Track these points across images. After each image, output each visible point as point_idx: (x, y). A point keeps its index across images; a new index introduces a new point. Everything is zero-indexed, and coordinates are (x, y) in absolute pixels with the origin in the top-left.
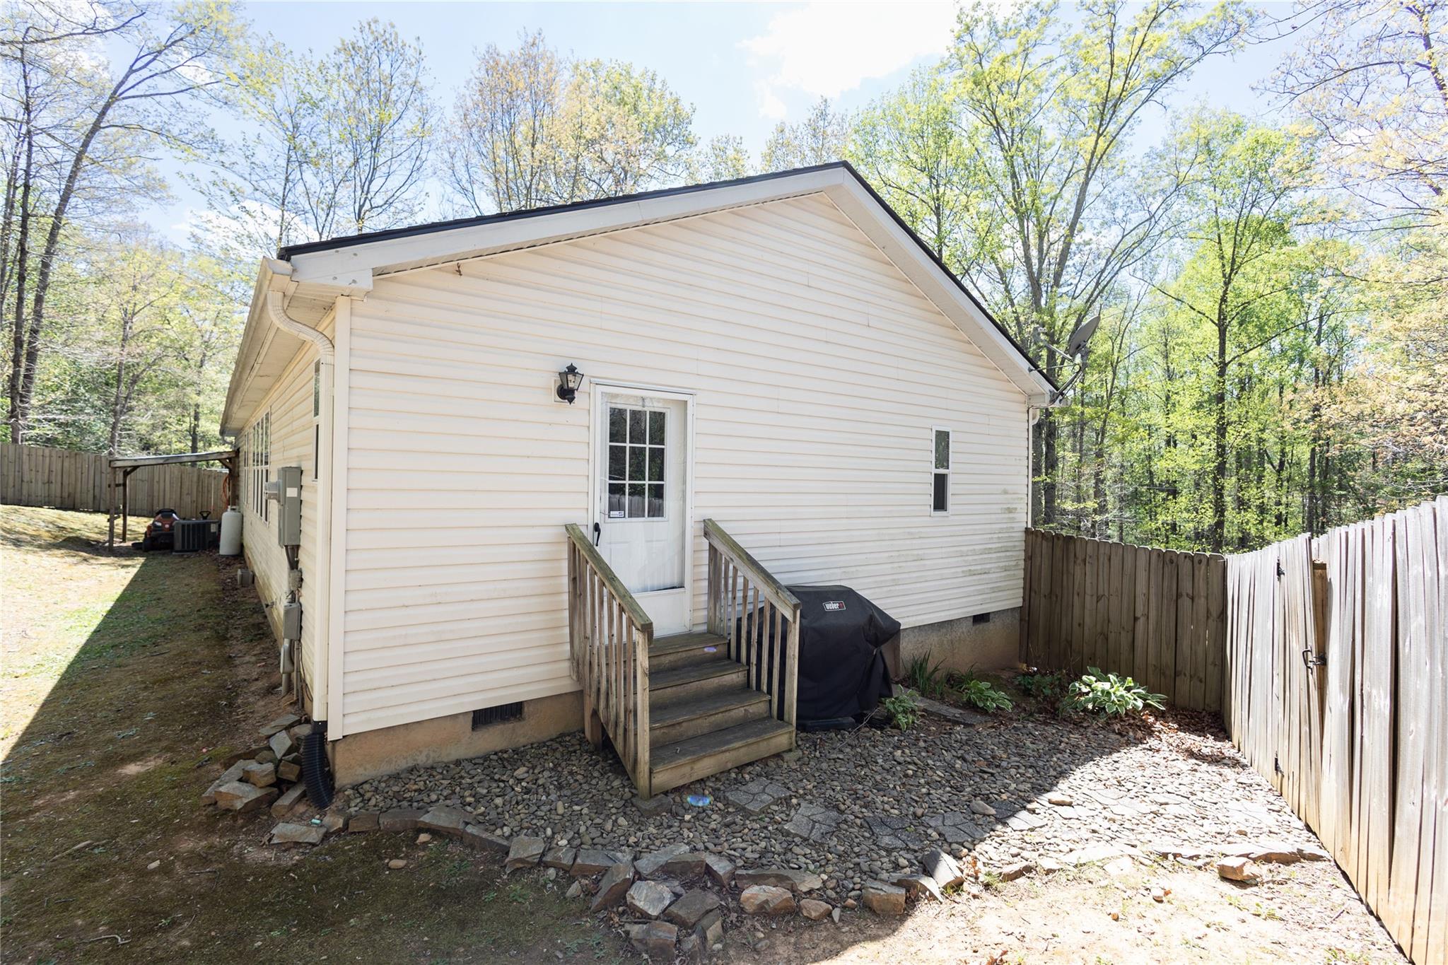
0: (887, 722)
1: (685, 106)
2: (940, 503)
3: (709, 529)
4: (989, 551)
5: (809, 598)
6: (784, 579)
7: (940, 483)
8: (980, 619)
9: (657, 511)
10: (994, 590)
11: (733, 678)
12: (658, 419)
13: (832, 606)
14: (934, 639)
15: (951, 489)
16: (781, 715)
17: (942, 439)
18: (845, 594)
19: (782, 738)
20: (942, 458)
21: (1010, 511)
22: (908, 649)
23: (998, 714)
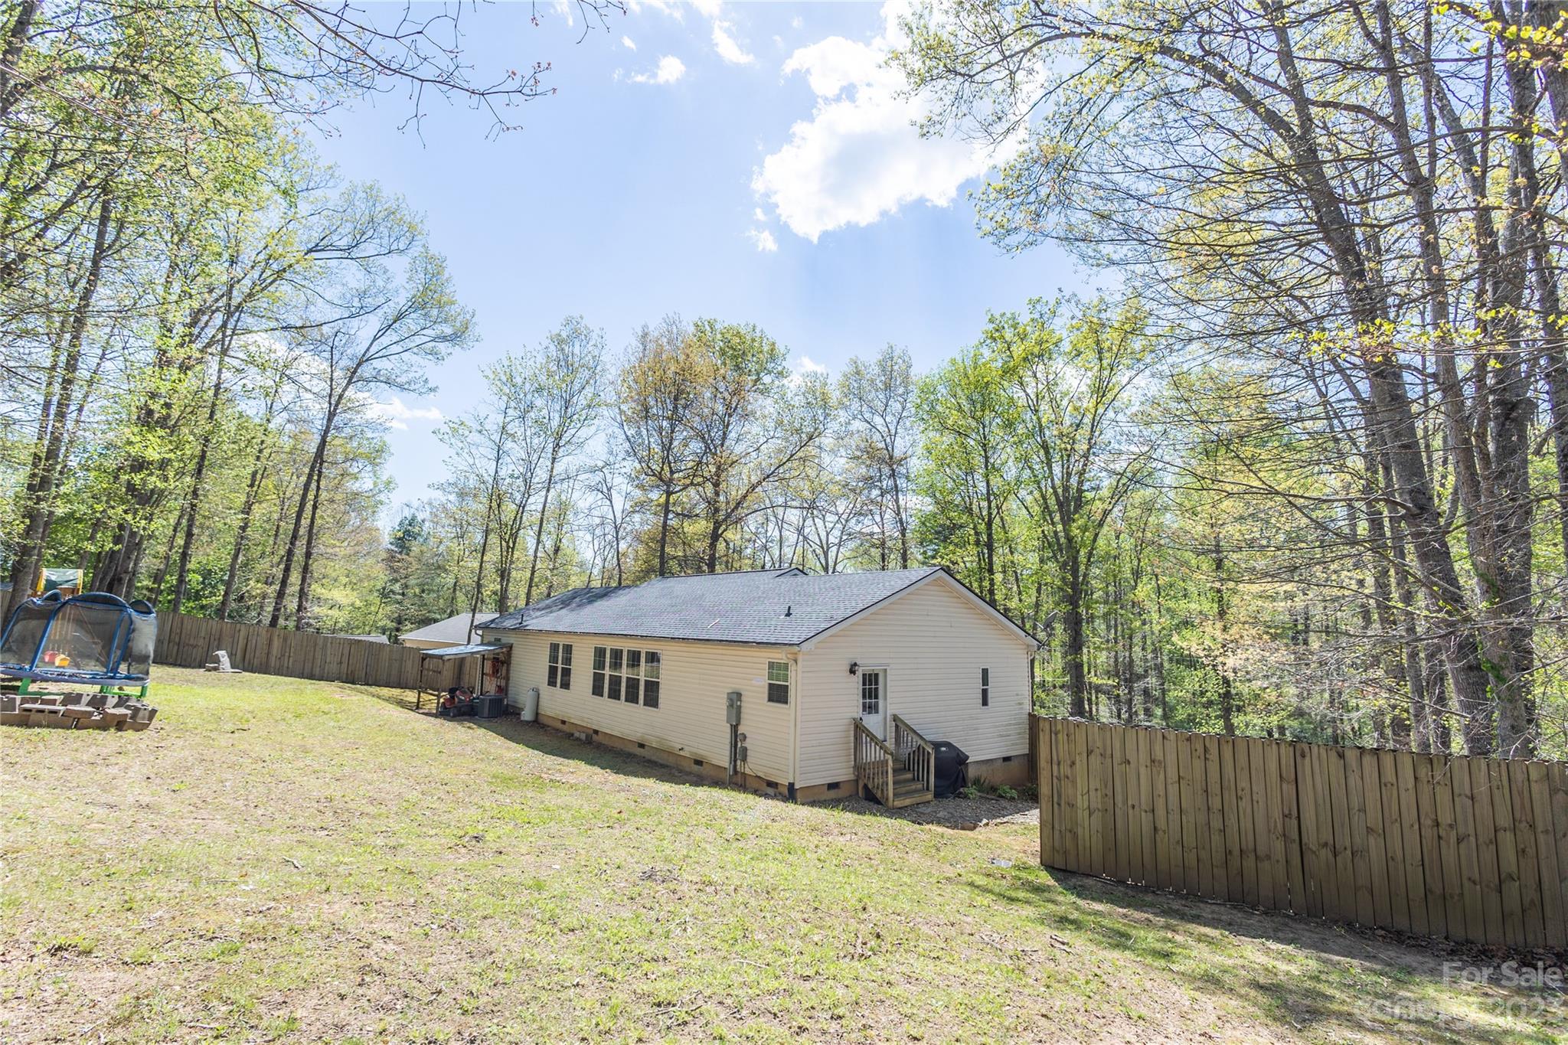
0: (966, 797)
1: (780, 348)
2: (985, 703)
3: (895, 718)
4: (1010, 725)
5: (937, 745)
6: (928, 738)
7: (985, 693)
8: (1006, 759)
9: (877, 712)
10: (1013, 745)
11: (909, 776)
12: (877, 675)
13: (943, 749)
14: (984, 768)
15: (990, 695)
16: (928, 789)
17: (985, 672)
18: (948, 745)
19: (930, 796)
20: (985, 681)
21: (1020, 704)
22: (972, 773)
23: (1012, 799)
